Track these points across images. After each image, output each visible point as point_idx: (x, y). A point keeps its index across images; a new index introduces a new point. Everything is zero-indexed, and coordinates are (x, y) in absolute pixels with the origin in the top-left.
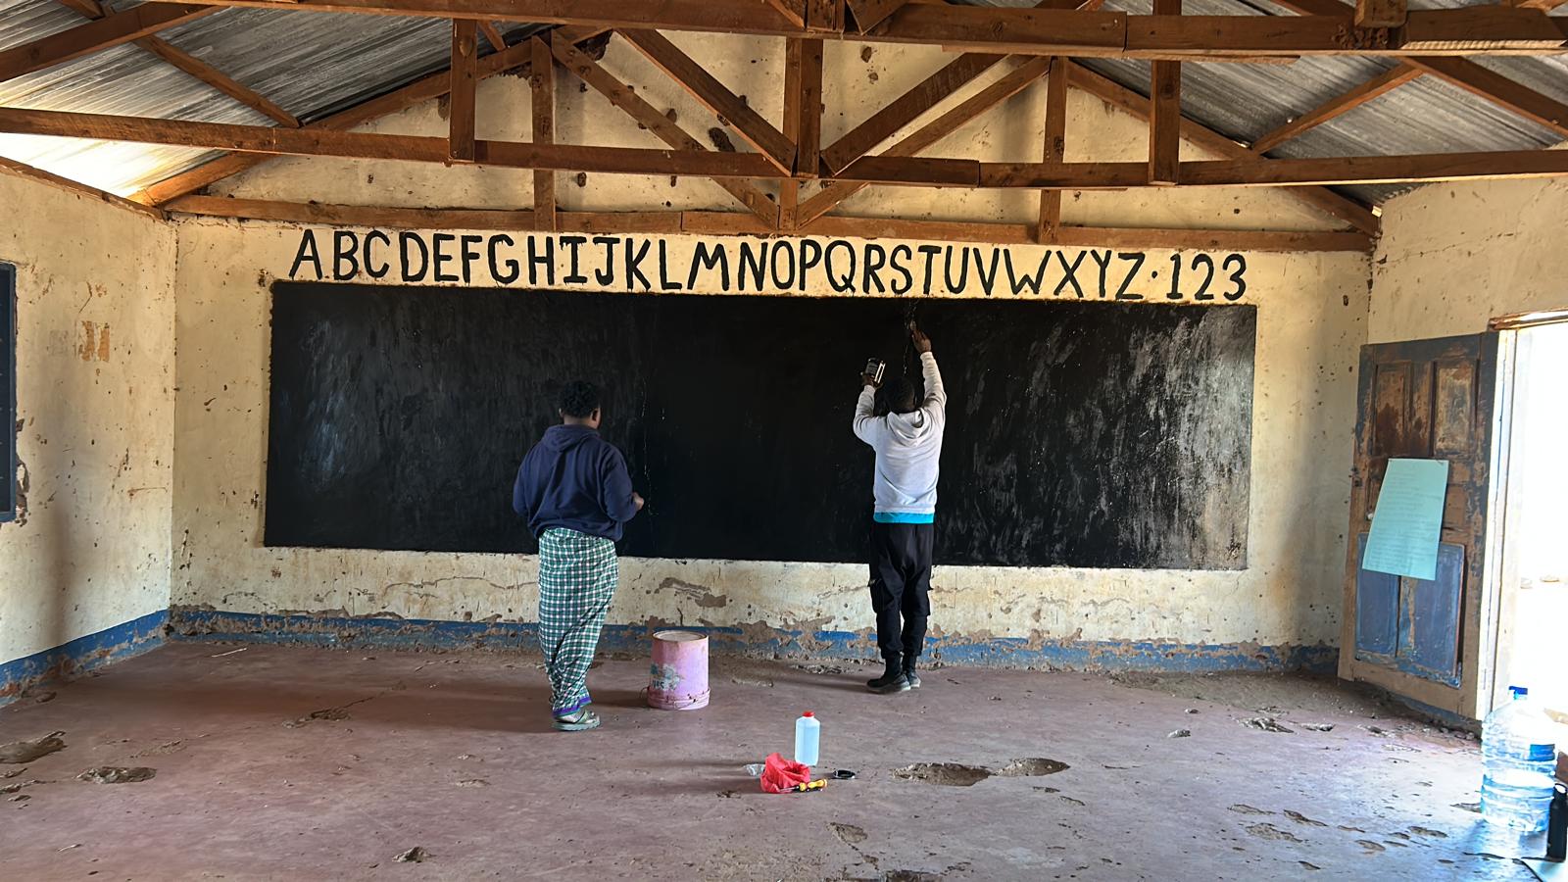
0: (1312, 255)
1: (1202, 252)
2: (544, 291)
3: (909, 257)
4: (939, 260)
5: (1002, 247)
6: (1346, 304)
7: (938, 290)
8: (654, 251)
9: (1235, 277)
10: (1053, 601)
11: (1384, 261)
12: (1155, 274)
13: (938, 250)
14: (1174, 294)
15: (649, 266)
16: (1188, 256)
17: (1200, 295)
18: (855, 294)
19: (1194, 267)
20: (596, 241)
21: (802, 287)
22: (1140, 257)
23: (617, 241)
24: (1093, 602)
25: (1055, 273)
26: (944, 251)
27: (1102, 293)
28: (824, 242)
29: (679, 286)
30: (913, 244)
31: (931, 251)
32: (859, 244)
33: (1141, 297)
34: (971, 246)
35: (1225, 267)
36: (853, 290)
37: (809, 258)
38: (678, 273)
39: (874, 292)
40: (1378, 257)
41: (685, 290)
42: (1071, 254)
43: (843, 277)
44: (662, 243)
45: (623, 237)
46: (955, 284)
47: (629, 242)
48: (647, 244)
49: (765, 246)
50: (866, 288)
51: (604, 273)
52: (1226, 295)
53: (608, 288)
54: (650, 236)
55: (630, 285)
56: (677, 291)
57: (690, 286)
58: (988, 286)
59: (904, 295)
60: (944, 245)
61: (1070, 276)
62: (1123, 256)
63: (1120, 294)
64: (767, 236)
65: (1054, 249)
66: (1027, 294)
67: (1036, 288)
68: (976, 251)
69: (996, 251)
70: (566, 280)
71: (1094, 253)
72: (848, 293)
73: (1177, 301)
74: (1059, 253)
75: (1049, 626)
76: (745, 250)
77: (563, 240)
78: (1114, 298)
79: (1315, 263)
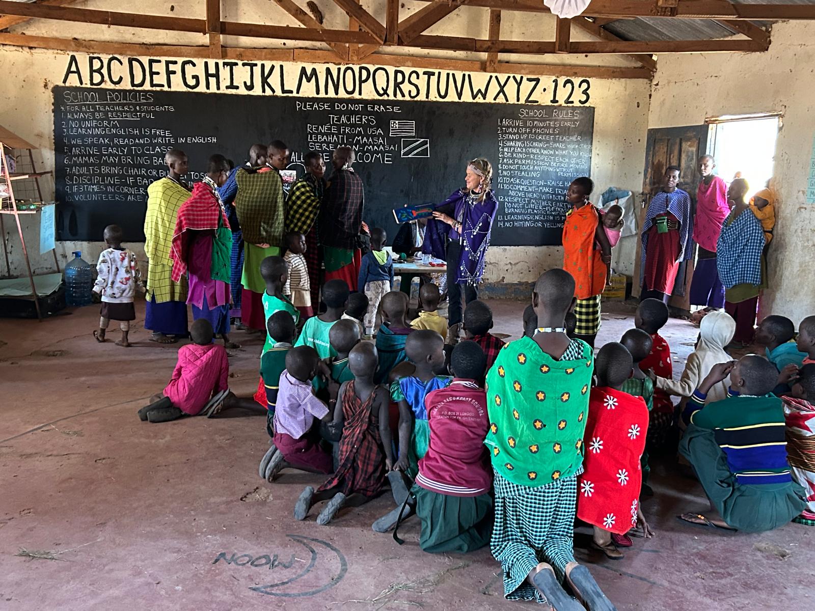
0: (623, 80)
1: (569, 78)
2: (215, 94)
3: (418, 78)
4: (434, 79)
5: (467, 73)
6: (638, 107)
7: (434, 96)
8: (277, 71)
9: (585, 92)
10: (491, 263)
11: (657, 85)
12: (545, 90)
13: (433, 74)
14: (554, 101)
15: (274, 80)
16: (562, 80)
17: (567, 102)
18: (390, 98)
19: (564, 86)
20: (244, 65)
21: (360, 94)
22: (538, 80)
23: (256, 65)
24: (510, 263)
25: (494, 89)
26: (437, 74)
27: (518, 100)
28: (372, 68)
29: (291, 92)
30: (421, 71)
31: (430, 74)
32: (391, 70)
33: (537, 102)
34: (451, 72)
35: (580, 86)
36: (388, 96)
37: (364, 77)
38: (291, 84)
39: (399, 97)
40: (655, 82)
41: (295, 94)
42: (503, 78)
43: (383, 89)
44: (282, 67)
45: (259, 63)
46: (443, 93)
47: (263, 66)
48: (273, 67)
49: (339, 69)
50: (395, 95)
51: (249, 84)
52: (580, 101)
53: (251, 93)
54: (274, 63)
55: (264, 91)
56: (290, 95)
57: (298, 92)
58: (460, 95)
59: (416, 99)
60: (436, 71)
61: (502, 90)
62: (529, 80)
63: (527, 101)
64: (340, 64)
65: (494, 75)
66: (479, 99)
67: (484, 97)
68: (453, 75)
69: (464, 75)
70: (227, 87)
71: (514, 77)
72: (385, 97)
73: (556, 104)
74: (496, 77)
75: (488, 277)
76: (328, 71)
77: (225, 64)
78: (524, 103)
79: (624, 85)
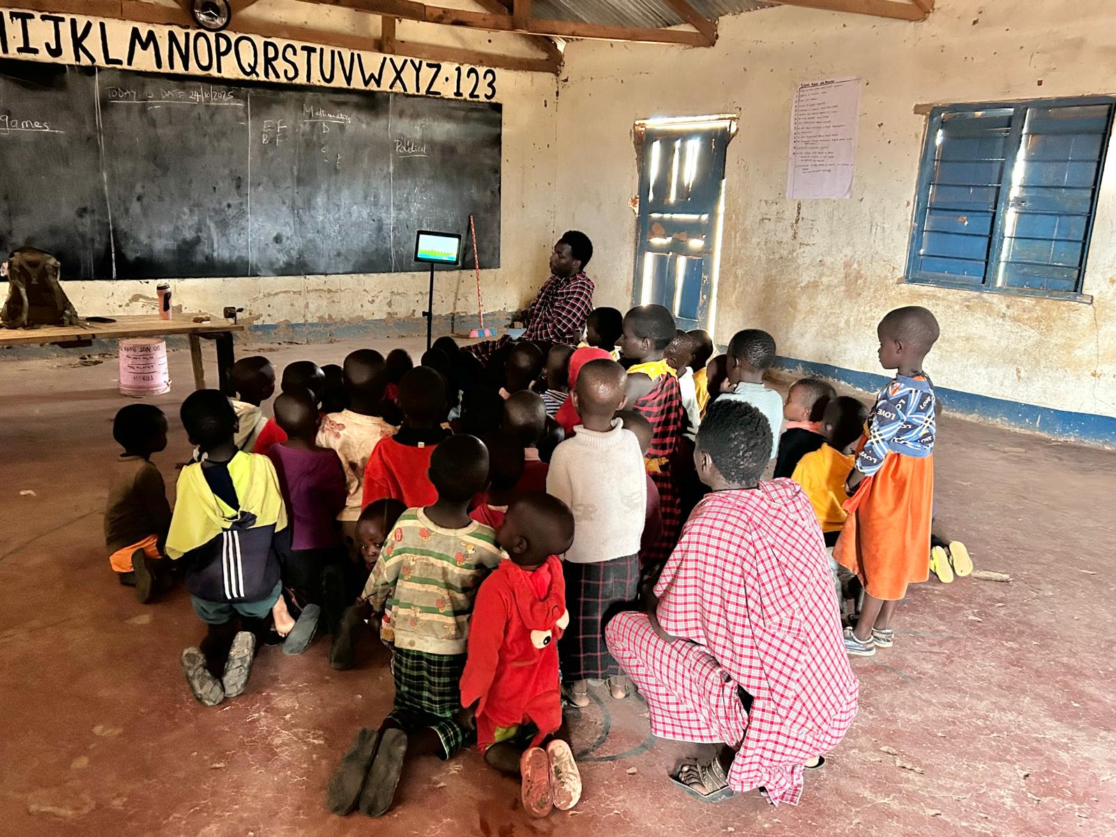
0: (529, 73)
1: (473, 66)
3: (295, 53)
4: (315, 57)
5: (356, 52)
6: (546, 106)
7: (316, 79)
8: (95, 31)
9: (490, 85)
10: (399, 294)
11: (566, 80)
12: (447, 79)
13: (314, 50)
14: (458, 94)
15: (93, 43)
16: (465, 69)
17: (472, 95)
18: (259, 79)
19: (468, 76)
20: (43, 18)
21: (219, 70)
22: (439, 67)
23: (63, 20)
24: (421, 293)
25: (389, 75)
26: (318, 51)
27: (418, 90)
28: (233, 37)
29: (120, 62)
30: (298, 45)
31: (310, 50)
32: (259, 41)
33: (439, 93)
34: (336, 50)
35: (485, 77)
36: (257, 75)
37: (223, 48)
38: (119, 50)
39: (272, 78)
40: (563, 77)
41: (125, 66)
42: (398, 61)
43: (249, 65)
44: (102, 25)
45: (68, 18)
46: (328, 76)
47: (73, 22)
48: (89, 25)
49: (187, 35)
50: (267, 75)
51: (53, 46)
52: (486, 96)
53: (58, 60)
54: (91, 19)
55: (78, 58)
56: (118, 66)
57: (130, 63)
58: (349, 79)
59: (294, 82)
60: (318, 47)
61: (398, 77)
62: (429, 65)
63: (428, 91)
64: (188, 27)
65: (388, 56)
66: (373, 86)
67: (378, 83)
68: (339, 53)
69: (352, 55)
70: (20, 50)
71: (412, 61)
72: (254, 77)
73: (459, 98)
74: (391, 60)
75: (397, 310)
76: (172, 37)
77: (12, 15)
78: (424, 93)
79: (530, 79)
